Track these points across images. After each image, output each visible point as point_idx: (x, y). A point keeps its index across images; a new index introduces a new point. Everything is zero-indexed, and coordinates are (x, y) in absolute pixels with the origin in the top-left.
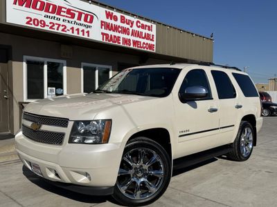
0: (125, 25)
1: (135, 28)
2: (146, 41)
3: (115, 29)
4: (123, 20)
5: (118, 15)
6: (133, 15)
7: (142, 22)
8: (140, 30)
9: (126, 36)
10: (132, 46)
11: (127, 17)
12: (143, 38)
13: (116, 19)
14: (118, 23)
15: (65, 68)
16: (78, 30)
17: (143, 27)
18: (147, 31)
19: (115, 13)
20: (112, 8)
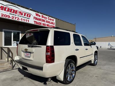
0: (43, 19)
1: (47, 20)
2: (52, 25)
3: (40, 20)
6: (47, 15)
7: (50, 18)
8: (49, 20)
9: (44, 23)
10: (46, 26)
11: (44, 16)
12: (51, 24)
13: (40, 16)
14: (41, 18)
15: (20, 34)
16: (26, 20)
17: (50, 19)
18: (52, 21)
19: (39, 14)
20: (38, 12)
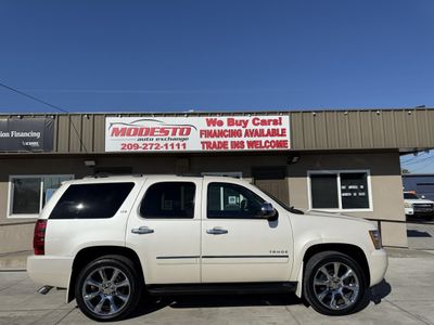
0: (235, 128)
1: (250, 126)
2: (270, 139)
3: (221, 134)
4: (231, 123)
5: (224, 119)
6: (246, 114)
7: (261, 118)
8: (260, 127)
9: (237, 139)
10: (246, 148)
11: (236, 118)
12: (266, 136)
13: (221, 123)
14: (225, 127)
17: (264, 123)
18: (272, 127)
19: (219, 118)
20: (215, 114)
